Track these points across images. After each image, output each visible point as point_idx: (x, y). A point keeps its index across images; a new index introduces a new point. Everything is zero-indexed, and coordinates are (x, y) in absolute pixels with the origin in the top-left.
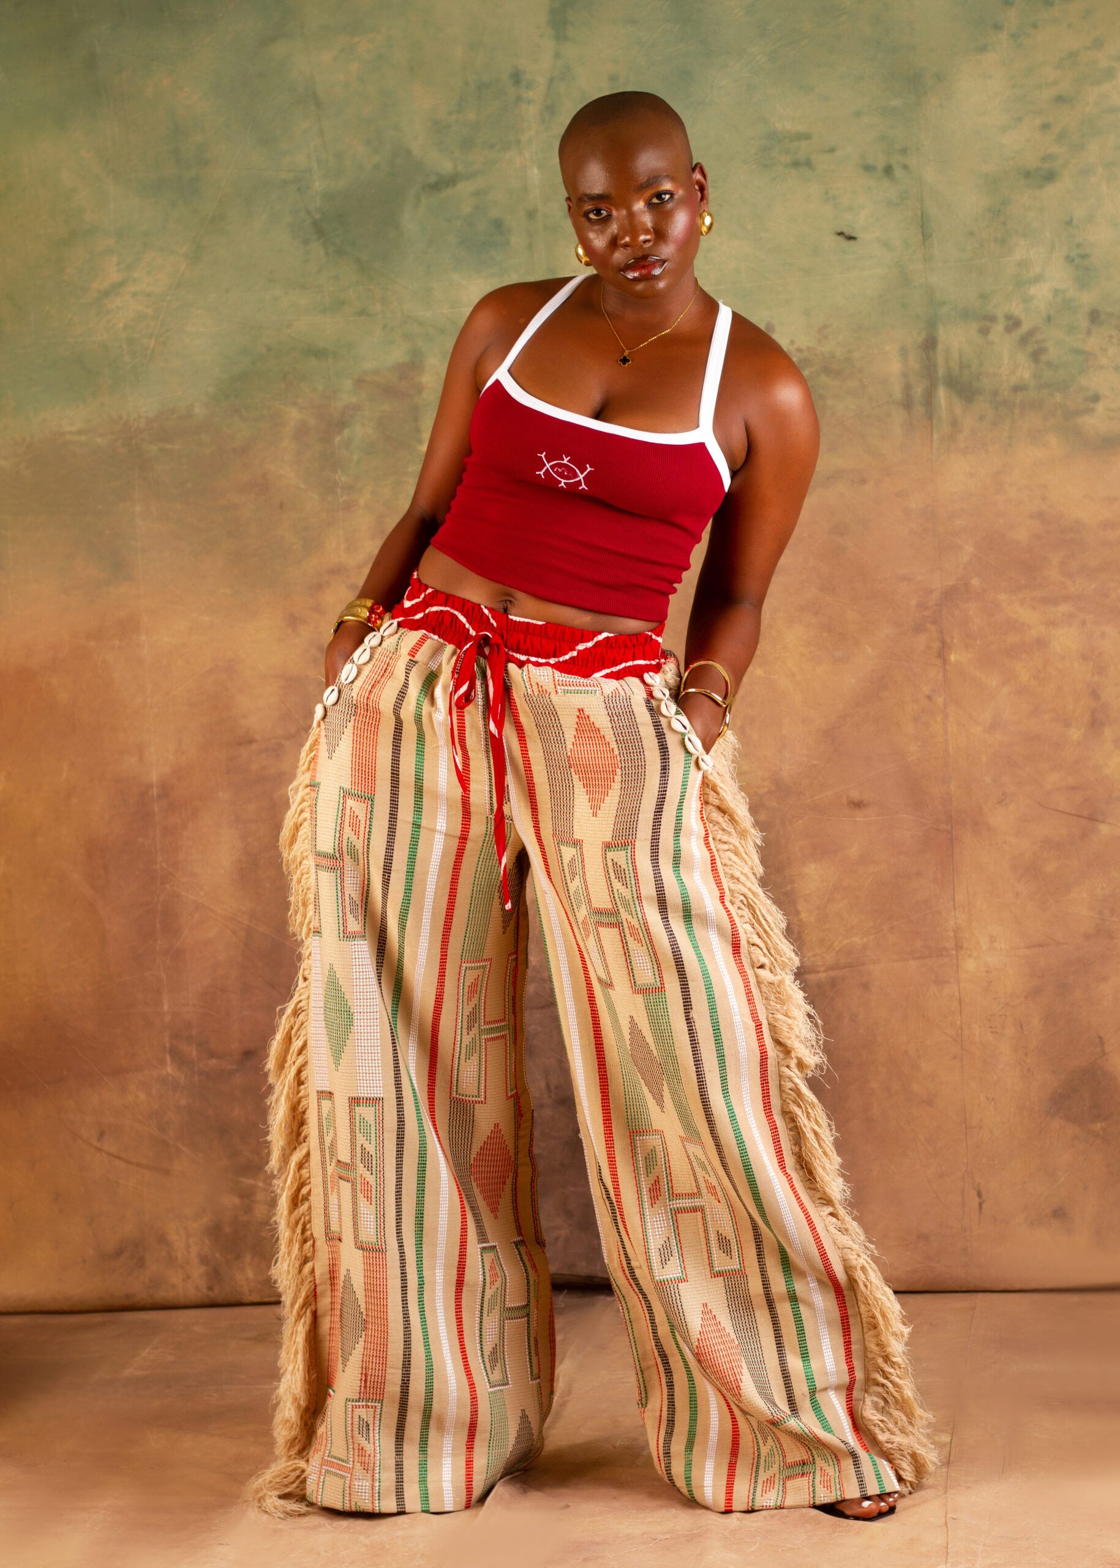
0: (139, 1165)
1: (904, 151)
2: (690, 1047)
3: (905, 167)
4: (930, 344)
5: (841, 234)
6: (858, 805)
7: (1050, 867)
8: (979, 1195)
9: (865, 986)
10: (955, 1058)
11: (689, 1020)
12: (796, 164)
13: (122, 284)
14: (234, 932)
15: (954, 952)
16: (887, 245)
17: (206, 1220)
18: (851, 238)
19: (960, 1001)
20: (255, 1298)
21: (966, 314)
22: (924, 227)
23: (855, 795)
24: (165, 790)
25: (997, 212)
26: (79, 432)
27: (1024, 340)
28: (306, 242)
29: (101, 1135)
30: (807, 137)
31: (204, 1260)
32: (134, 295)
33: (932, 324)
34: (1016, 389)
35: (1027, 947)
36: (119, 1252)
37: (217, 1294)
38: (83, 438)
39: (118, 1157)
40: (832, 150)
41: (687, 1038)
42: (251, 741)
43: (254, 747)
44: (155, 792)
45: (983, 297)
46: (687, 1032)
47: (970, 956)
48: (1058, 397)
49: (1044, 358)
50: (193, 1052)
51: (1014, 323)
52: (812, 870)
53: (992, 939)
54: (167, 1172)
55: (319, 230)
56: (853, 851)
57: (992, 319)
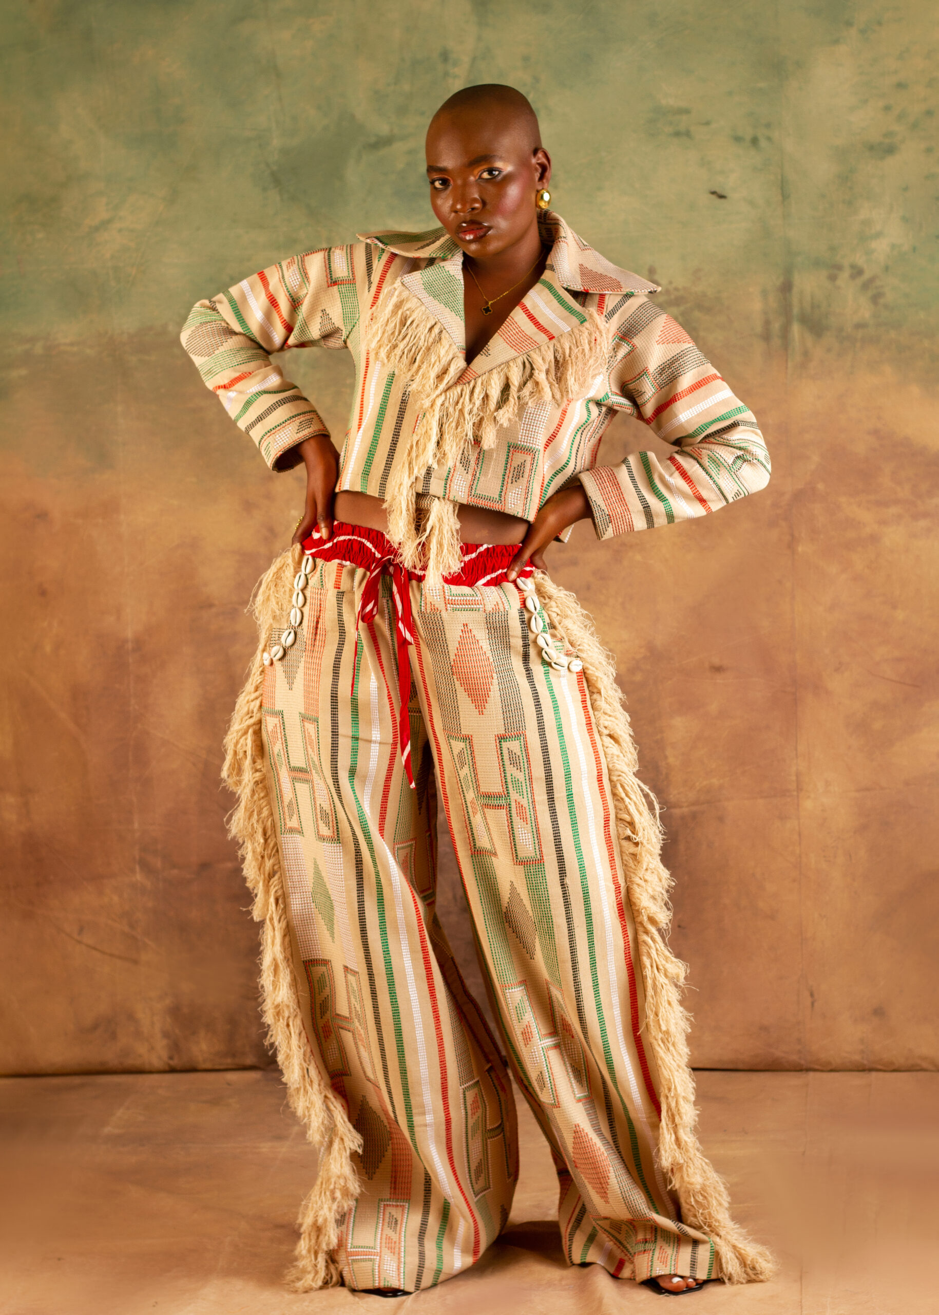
0: (112, 955)
1: (768, 126)
2: (564, 907)
3: (769, 139)
4: (787, 287)
5: (713, 193)
6: (718, 669)
7: (877, 725)
8: (812, 995)
9: (721, 819)
10: (794, 881)
11: (563, 885)
12: (677, 134)
13: (109, 221)
14: (194, 764)
15: (795, 793)
16: (752, 203)
17: (168, 1001)
18: (722, 197)
19: (800, 835)
20: (208, 1065)
21: (817, 263)
22: (784, 190)
23: (716, 661)
24: (139, 644)
25: (845, 179)
26: (72, 344)
27: (865, 286)
28: (265, 189)
29: (81, 930)
30: (687, 111)
31: (166, 1035)
32: (120, 230)
33: (788, 271)
34: (859, 326)
35: (858, 791)
36: (95, 1027)
37: (175, 1063)
38: (75, 349)
39: (95, 949)
40: (708, 123)
41: (561, 900)
42: (211, 606)
43: (214, 610)
44: (130, 646)
45: (832, 249)
46: (562, 895)
47: (809, 797)
48: (893, 334)
49: (882, 301)
50: (158, 863)
51: (857, 272)
52: (678, 722)
53: (827, 783)
54: (136, 962)
55: (276, 181)
56: (713, 708)
57: (839, 267)
